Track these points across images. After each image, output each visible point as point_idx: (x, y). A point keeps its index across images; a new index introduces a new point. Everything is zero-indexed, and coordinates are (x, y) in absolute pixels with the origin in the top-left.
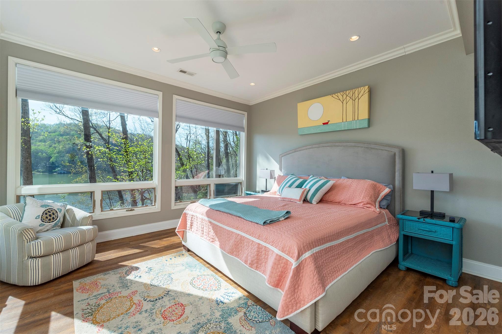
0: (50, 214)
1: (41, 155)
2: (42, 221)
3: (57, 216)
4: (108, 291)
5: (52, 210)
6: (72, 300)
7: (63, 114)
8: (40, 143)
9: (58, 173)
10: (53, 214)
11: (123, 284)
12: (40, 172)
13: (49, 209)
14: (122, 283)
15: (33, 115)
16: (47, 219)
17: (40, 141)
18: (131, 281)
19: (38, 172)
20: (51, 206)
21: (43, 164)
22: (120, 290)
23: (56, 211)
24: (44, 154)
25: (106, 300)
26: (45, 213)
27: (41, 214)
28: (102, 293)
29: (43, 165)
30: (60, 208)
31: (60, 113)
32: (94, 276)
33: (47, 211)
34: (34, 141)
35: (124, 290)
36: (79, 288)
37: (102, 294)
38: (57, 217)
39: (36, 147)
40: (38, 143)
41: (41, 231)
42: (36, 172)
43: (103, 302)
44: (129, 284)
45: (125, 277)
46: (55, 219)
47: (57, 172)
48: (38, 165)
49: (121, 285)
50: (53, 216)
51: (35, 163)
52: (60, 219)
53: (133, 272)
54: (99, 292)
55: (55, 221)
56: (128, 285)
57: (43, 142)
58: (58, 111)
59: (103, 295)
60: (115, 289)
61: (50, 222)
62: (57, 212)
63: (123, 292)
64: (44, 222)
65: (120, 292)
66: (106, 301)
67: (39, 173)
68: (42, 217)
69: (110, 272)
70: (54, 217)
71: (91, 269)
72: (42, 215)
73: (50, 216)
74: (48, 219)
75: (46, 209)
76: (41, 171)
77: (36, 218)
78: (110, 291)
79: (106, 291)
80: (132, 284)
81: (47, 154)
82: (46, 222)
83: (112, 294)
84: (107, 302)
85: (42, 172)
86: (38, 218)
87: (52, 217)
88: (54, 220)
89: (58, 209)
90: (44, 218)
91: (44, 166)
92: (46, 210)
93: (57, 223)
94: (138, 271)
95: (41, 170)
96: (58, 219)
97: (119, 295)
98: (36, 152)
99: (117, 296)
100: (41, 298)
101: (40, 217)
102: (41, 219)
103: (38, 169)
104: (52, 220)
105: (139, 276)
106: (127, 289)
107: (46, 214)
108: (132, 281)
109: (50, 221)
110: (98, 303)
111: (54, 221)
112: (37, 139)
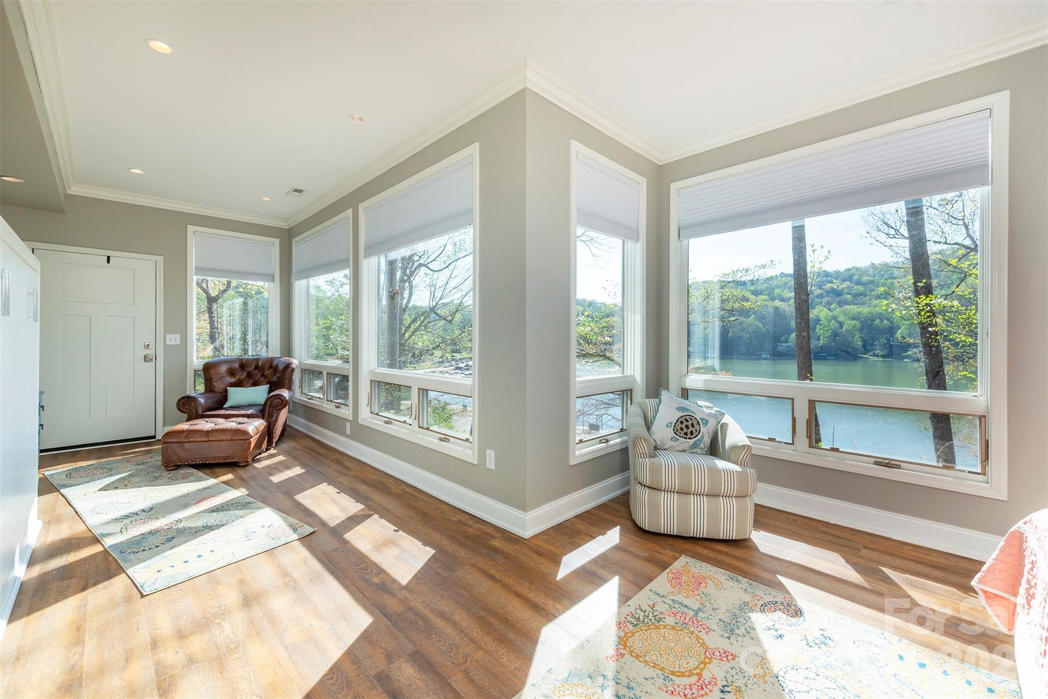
0: (687, 423)
1: (879, 324)
2: (674, 432)
3: (698, 430)
4: (697, 613)
5: (691, 417)
6: (650, 579)
7: (903, 236)
8: (878, 301)
9: (914, 360)
10: (693, 425)
11: (734, 621)
12: (877, 356)
13: (687, 415)
14: (735, 616)
15: (812, 254)
16: (681, 431)
17: (879, 297)
18: (750, 631)
19: (874, 355)
20: (692, 412)
21: (883, 341)
22: (714, 627)
23: (698, 421)
24: (885, 322)
25: (677, 621)
26: (680, 421)
27: (675, 422)
28: (687, 604)
29: (882, 343)
30: (707, 418)
31: (897, 236)
32: (715, 568)
33: (684, 417)
34: (868, 299)
35: (721, 633)
36: (674, 571)
37: (686, 606)
38: (697, 433)
39: (870, 308)
40: (875, 302)
41: (674, 448)
42: (872, 356)
43: (670, 621)
44: (741, 631)
45: (752, 610)
46: (695, 435)
47: (911, 357)
48: (875, 342)
49: (727, 620)
50: (691, 429)
51: (869, 339)
52: (702, 437)
53: (778, 614)
54: (686, 601)
55: (694, 438)
56: (737, 631)
57: (883, 298)
58: (892, 232)
59: (686, 610)
60: (710, 617)
61: (686, 438)
62: (699, 425)
63: (715, 633)
64: (677, 435)
65: (709, 630)
66: (674, 624)
67: (875, 359)
68: (675, 426)
69: (744, 580)
70: (692, 431)
71: (727, 554)
72: (676, 424)
73: (687, 427)
74: (684, 432)
75: (683, 414)
76: (879, 355)
77: (667, 426)
78: (700, 614)
79: (695, 608)
80: (748, 635)
81: (890, 322)
82: (680, 436)
83: (695, 622)
84: (673, 628)
85: (883, 356)
86: (669, 425)
87: (689, 430)
88: (693, 436)
89: (702, 419)
90: (679, 428)
91: (885, 344)
92: (682, 417)
93: (698, 442)
94: (794, 620)
95: (879, 351)
96: (699, 437)
97: (702, 635)
98: (872, 318)
99: (697, 632)
100: (633, 550)
101: (673, 424)
102: (674, 429)
103: (875, 350)
104: (689, 436)
105: (780, 632)
106: (727, 635)
107: (682, 423)
108: (754, 629)
109: (686, 436)
110: (662, 616)
111: (692, 438)
112: (872, 293)
